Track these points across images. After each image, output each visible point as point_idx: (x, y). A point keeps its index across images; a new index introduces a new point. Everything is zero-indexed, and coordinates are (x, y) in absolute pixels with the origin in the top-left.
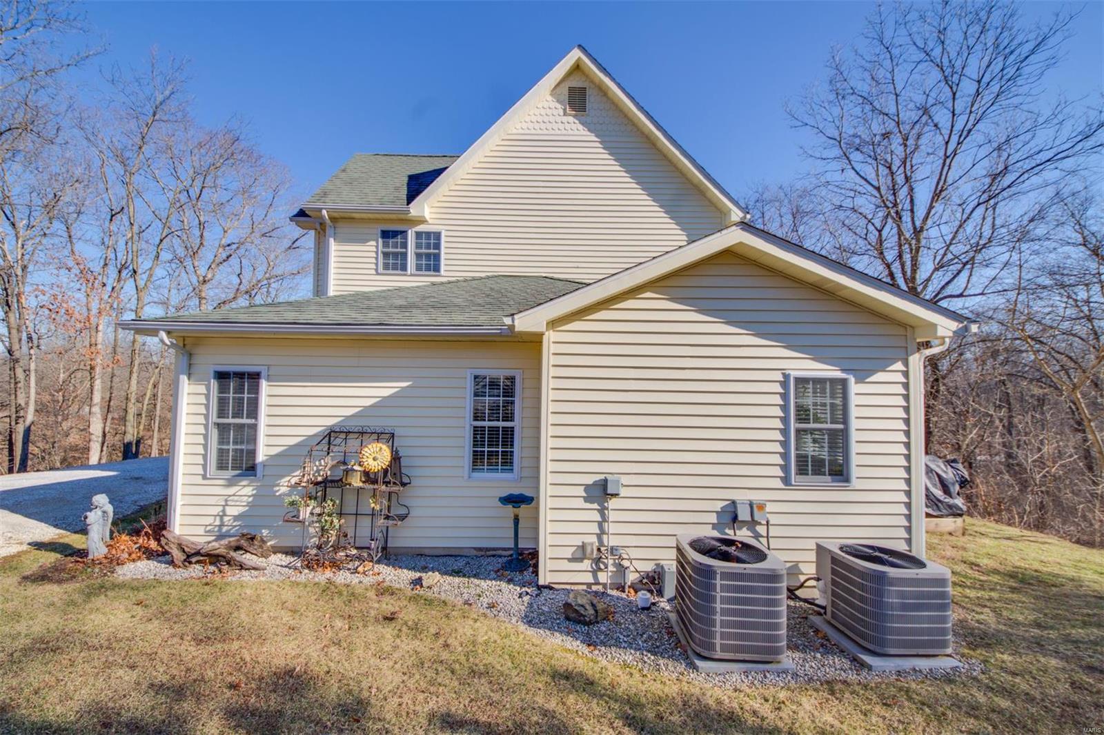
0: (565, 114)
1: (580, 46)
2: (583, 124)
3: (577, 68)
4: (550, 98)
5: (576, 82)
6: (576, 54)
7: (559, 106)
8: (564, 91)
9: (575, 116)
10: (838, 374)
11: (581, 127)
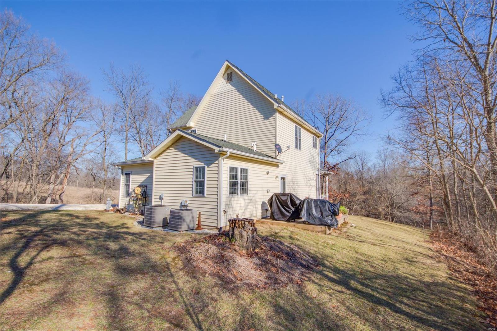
0: (226, 83)
1: (227, 60)
2: (231, 85)
3: (228, 67)
4: (222, 79)
5: (229, 72)
6: (226, 63)
7: (225, 81)
8: (226, 75)
9: (229, 83)
10: (203, 165)
11: (231, 86)
